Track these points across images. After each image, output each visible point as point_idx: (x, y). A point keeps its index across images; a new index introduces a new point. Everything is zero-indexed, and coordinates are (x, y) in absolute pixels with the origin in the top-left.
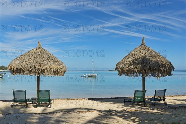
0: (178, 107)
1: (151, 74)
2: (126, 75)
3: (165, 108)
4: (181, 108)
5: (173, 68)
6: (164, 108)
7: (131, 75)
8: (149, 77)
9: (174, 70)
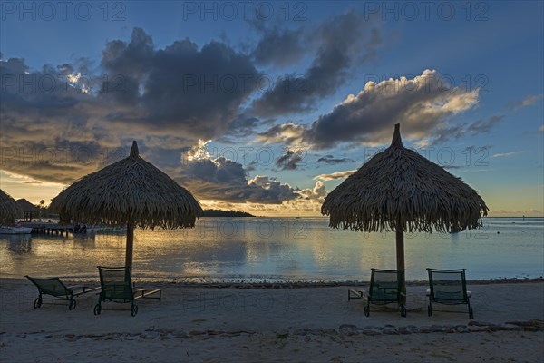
0: (503, 325)
1: (417, 224)
2: (346, 227)
3: (459, 329)
4: (511, 329)
5: (485, 208)
6: (456, 328)
7: (361, 227)
8: (411, 230)
9: (486, 214)
